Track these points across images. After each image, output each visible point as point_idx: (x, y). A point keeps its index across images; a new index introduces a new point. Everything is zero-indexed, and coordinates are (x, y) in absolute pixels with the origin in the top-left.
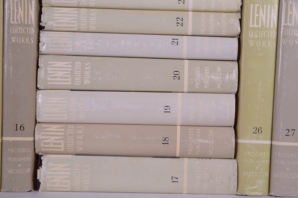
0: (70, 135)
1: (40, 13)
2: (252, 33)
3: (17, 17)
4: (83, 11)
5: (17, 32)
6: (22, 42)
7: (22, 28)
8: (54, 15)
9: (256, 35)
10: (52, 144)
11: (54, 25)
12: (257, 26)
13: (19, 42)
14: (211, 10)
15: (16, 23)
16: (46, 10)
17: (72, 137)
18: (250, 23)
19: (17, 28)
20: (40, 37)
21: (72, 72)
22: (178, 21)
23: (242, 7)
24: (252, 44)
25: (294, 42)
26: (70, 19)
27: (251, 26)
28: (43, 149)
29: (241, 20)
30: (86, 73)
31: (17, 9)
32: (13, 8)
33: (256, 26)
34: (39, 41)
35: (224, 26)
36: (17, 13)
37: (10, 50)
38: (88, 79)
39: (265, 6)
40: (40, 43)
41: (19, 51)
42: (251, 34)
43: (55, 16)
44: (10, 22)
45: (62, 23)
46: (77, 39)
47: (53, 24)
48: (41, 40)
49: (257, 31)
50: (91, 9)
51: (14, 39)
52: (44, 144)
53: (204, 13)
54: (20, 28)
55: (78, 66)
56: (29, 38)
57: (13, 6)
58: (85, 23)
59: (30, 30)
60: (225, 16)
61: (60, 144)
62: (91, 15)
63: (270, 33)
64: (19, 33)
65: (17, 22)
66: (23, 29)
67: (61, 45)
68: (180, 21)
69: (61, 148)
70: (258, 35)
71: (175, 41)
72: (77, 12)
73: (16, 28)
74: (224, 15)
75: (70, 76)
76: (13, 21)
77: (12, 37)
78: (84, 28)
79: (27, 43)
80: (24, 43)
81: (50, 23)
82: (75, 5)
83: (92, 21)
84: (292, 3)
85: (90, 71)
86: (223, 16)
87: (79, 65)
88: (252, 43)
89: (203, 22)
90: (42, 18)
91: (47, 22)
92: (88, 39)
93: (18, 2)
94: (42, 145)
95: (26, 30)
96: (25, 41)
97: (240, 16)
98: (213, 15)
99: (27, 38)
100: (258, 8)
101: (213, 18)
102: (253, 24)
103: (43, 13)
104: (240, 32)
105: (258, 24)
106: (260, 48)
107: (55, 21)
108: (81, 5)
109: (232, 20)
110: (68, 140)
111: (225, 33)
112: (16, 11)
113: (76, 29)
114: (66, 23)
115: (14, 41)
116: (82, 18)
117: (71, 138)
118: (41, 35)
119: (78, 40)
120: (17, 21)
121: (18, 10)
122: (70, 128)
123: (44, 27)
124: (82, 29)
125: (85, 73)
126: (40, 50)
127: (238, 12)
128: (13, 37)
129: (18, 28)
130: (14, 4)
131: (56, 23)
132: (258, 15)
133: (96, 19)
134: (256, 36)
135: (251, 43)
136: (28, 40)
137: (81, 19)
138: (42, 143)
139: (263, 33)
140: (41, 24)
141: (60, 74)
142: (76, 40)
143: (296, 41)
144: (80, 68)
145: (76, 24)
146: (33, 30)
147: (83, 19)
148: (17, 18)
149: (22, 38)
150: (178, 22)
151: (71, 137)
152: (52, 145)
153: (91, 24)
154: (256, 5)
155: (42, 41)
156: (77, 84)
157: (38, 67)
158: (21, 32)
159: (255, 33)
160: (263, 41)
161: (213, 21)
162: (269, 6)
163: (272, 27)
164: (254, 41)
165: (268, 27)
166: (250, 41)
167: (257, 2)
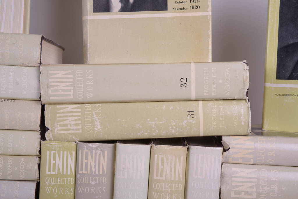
2: (49, 180)
9: (52, 182)
12: (54, 173)
14: (9, 154)
18: (47, 170)
23: (40, 152)
24: (49, 191)
25: (90, 190)
27: (47, 172)
29: (39, 165)
33: (52, 173)
35: (22, 171)
39: (61, 152)
42: (47, 181)
49: (53, 178)
60: (23, 161)
63: (67, 180)
70: (55, 182)
74: (23, 159)
84: (87, 151)
88: (48, 190)
97: (39, 161)
98: (11, 159)
100: (55, 154)
101: (11, 163)
102: (49, 170)
104: (38, 177)
105: (54, 171)
106: (57, 196)
109: (31, 165)
111: (23, 177)
127: (37, 156)
132: (54, 162)
134: (53, 183)
139: (60, 179)
143: (92, 189)
154: (53, 152)
159: (52, 180)
160: (60, 188)
161: (10, 166)
162: (65, 152)
163: (69, 173)
164: (51, 188)
165: (65, 173)
166: (47, 188)
167: (54, 148)
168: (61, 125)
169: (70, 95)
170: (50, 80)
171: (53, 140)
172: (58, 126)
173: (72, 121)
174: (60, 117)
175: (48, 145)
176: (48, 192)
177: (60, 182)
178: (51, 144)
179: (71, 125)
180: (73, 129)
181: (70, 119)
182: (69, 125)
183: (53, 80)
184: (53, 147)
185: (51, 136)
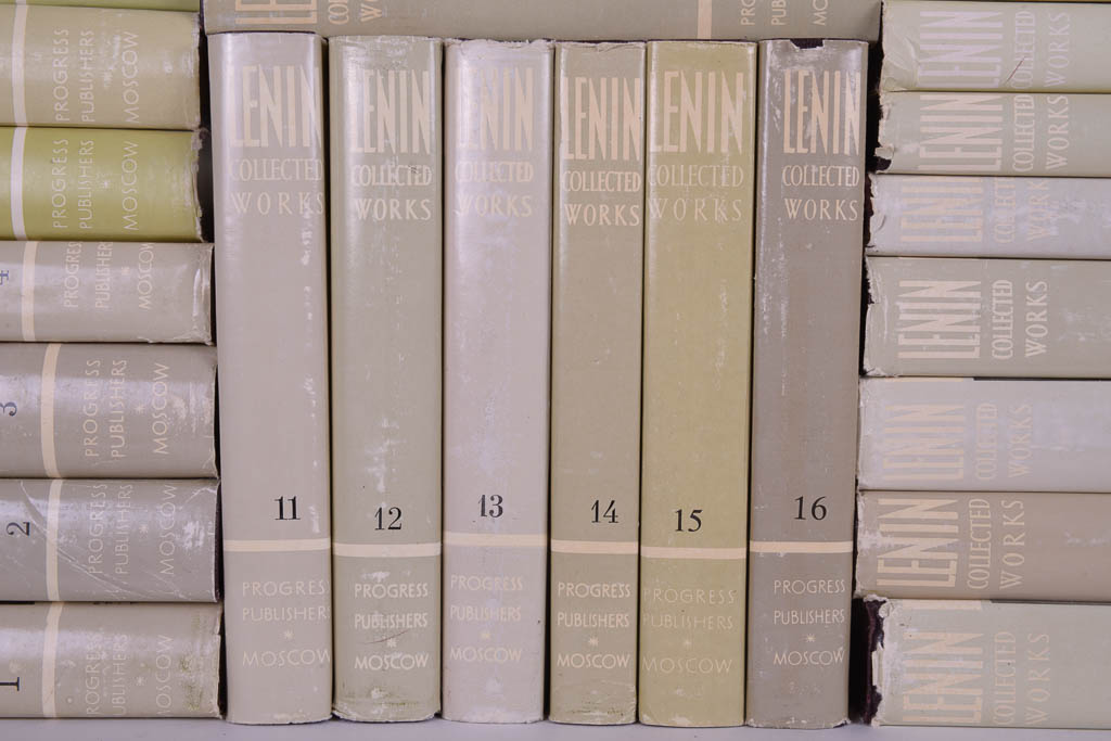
0: (980, 533)
3: (808, 131)
4: (1020, 104)
5: (805, 184)
6: (821, 217)
7: (821, 168)
8: (924, 118)
10: (915, 564)
11: (924, 154)
13: (810, 215)
15: (801, 150)
16: (894, 104)
17: (988, 539)
19: (805, 168)
20: (871, 197)
21: (984, 318)
26: (979, 131)
28: (881, 583)
30: (1031, 320)
31: (808, 103)
32: (794, 100)
34: (868, 211)
36: (807, 116)
37: (781, 246)
38: (1039, 340)
40: (872, 219)
41: (809, 246)
43: (927, 124)
44: (782, 148)
45: (951, 148)
46: (1001, 201)
47: (918, 150)
48: (875, 209)
50: (1048, 97)
51: (793, 206)
52: (888, 563)
54: (814, 169)
55: (1002, 294)
56: (843, 201)
57: (795, 95)
58: (1029, 145)
59: (847, 175)
61: (945, 564)
62: (1050, 117)
64: (813, 184)
65: (804, 147)
67: (943, 222)
69: (945, 578)
72: (1000, 108)
73: (803, 169)
75: (977, 329)
76: (793, 144)
77: (786, 200)
78: (1027, 162)
79: (837, 218)
80: (829, 217)
81: (909, 148)
82: (995, 85)
83: (1054, 139)
85: (1045, 312)
87: (1006, 291)
90: (881, 131)
91: (898, 145)
92: (1036, 201)
93: (811, 80)
94: (881, 569)
95: (834, 175)
96: (832, 211)
99: (838, 201)
103: (885, 115)
107: (924, 139)
108: (1017, 81)
110: (972, 549)
112: (802, 109)
113: (996, 168)
114: (966, 148)
115: (795, 214)
116: (1019, 130)
117: (984, 545)
118: (874, 189)
119: (1005, 204)
120: (807, 143)
121: (810, 109)
122: (977, 509)
123: (889, 162)
124: (1018, 166)
125: (1028, 320)
126: (873, 240)
128: (791, 200)
129: (809, 169)
130: (797, 86)
131: (930, 148)
133: (1066, 132)
136: (842, 208)
137: (1017, 134)
138: (881, 562)
140: (878, 153)
141: (941, 323)
142: (997, 204)
144: (1010, 302)
145: (999, 150)
147: (1024, 133)
148: (808, 135)
149: (822, 201)
151: (984, 540)
152: (915, 569)
153: (1052, 147)
155: (881, 211)
156: (1002, 359)
157: (866, 299)
158: (817, 181)
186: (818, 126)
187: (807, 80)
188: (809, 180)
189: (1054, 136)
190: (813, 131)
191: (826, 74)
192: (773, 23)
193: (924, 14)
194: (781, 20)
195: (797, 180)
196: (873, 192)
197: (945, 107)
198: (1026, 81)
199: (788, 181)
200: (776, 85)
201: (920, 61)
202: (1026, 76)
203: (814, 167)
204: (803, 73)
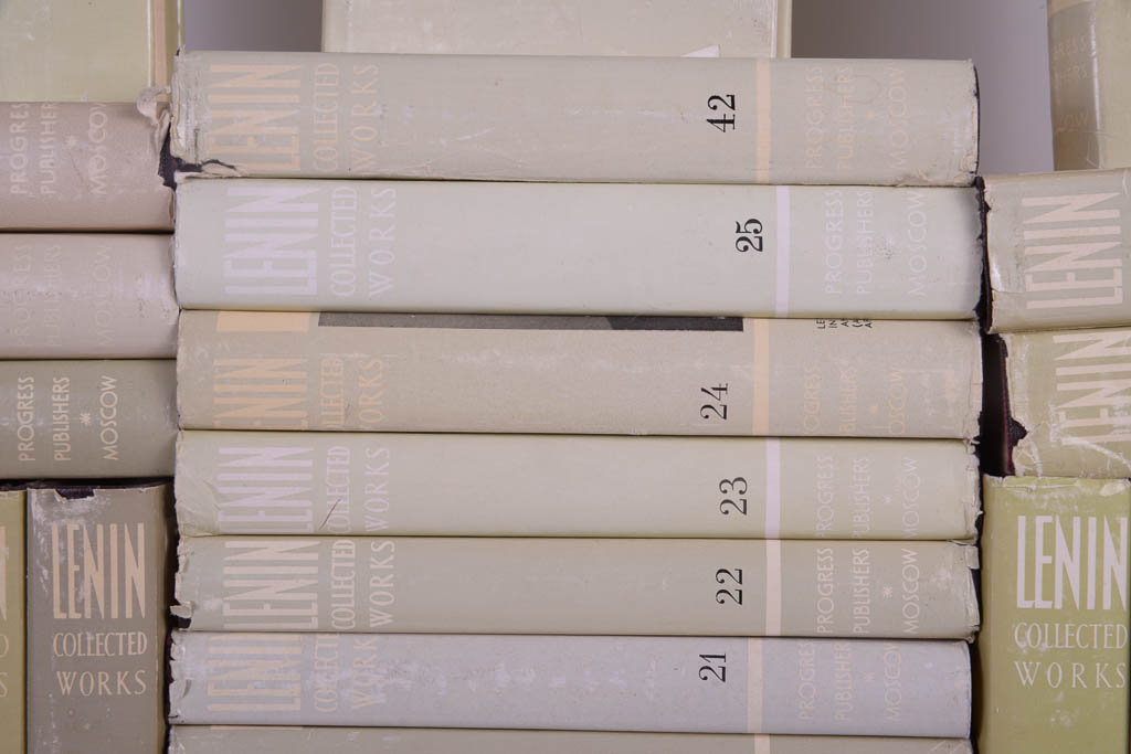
1: (171, 565)
2: (1028, 634)
3: (80, 593)
4: (339, 551)
5: (79, 654)
6: (100, 693)
7: (98, 635)
8: (227, 570)
9: (1043, 641)
11: (228, 611)
12: (1048, 605)
13: (87, 690)
14: (856, 534)
15: (74, 615)
16: (193, 553)
18: (1018, 591)
19: (79, 635)
20: (172, 662)
22: (722, 581)
23: (980, 523)
24: (1028, 676)
26: (291, 584)
27: (1022, 603)
29: (978, 576)
31: (79, 561)
32: (63, 558)
33: (1040, 603)
34: (167, 678)
35: (912, 600)
36: (80, 576)
37: (54, 726)
39: (1077, 522)
40: (172, 686)
41: (87, 726)
42: (1022, 636)
43: (229, 577)
44: (52, 613)
45: (258, 604)
46: (321, 663)
47: (220, 609)
48: (175, 674)
49: (1047, 625)
50: (373, 542)
51: (66, 679)
53: (830, 547)
54: (90, 637)
56: (126, 673)
57: (64, 552)
58: (349, 600)
59: (131, 643)
60: (913, 560)
62: (372, 566)
63: (1101, 630)
64: (89, 654)
65: (77, 611)
66: (102, 639)
67: (256, 688)
68: (731, 585)
70: (1052, 641)
71: (715, 663)
72: (314, 556)
73: (77, 637)
74: (909, 554)
76: (64, 608)
77: (58, 673)
78: (348, 619)
79: (119, 693)
80: (110, 693)
81: (210, 605)
82: (310, 530)
83: (376, 593)
86: (905, 556)
88: (1027, 671)
89: (825, 586)
90: (178, 586)
91: (197, 602)
92: (361, 663)
93: (82, 535)
95: (114, 642)
96: (112, 684)
97: (977, 560)
98: (864, 554)
99: (119, 673)
100: (1049, 530)
101: (864, 568)
102: (1030, 595)
103: (181, 567)
104: (978, 623)
105: (1048, 595)
106: (1061, 695)
107: (228, 595)
108: (331, 527)
109: (945, 574)
111: (915, 627)
112: (73, 568)
113: (314, 624)
114: (276, 604)
115: (69, 689)
116: (337, 583)
118: (175, 651)
119: (325, 667)
120: (80, 607)
121: (82, 566)
123: (189, 621)
124: (337, 623)
126: (173, 712)
127: (964, 540)
128: (64, 673)
129: (84, 637)
130: (66, 545)
131: (235, 605)
132: (1048, 560)
133: (392, 585)
134: (1045, 645)
135: (1025, 675)
136: (125, 681)
137: (334, 587)
139: (1072, 630)
140: (174, 610)
142: (317, 668)
145: (314, 605)
146: (144, 642)
147: (342, 586)
148: (81, 598)
149: (100, 673)
150: (722, 587)
153: (376, 603)
154: (1040, 521)
155: (182, 676)
158: (93, 651)
159: (1040, 632)
160: (1074, 665)
161: (864, 581)
162: (1092, 521)
163: (1107, 605)
164: (1038, 664)
165: (1091, 605)
166: (1021, 666)
167: (1044, 506)
168: (1071, 413)
169: (1109, 292)
170: (1028, 235)
171: (1040, 471)
172: (1062, 414)
173: (1116, 394)
174: (1069, 379)
175: (1024, 494)
176: (1028, 682)
177: (1072, 641)
178: (1034, 487)
179: (1112, 412)
180: (1124, 427)
181: (1110, 386)
182: (1104, 412)
183: (1038, 234)
184: (1043, 501)
185: (1037, 460)
186: (93, 588)
187: (78, 535)
188: (84, 650)
189: (376, 589)
190: (86, 594)
191: (100, 528)
192: (56, 458)
193: (222, 451)
194: (65, 455)
195: (70, 649)
196: (173, 655)
197: (253, 556)
198: (344, 526)
199: (60, 650)
200: (43, 540)
201: (219, 505)
202: (342, 519)
203: (88, 634)
204: (72, 527)
